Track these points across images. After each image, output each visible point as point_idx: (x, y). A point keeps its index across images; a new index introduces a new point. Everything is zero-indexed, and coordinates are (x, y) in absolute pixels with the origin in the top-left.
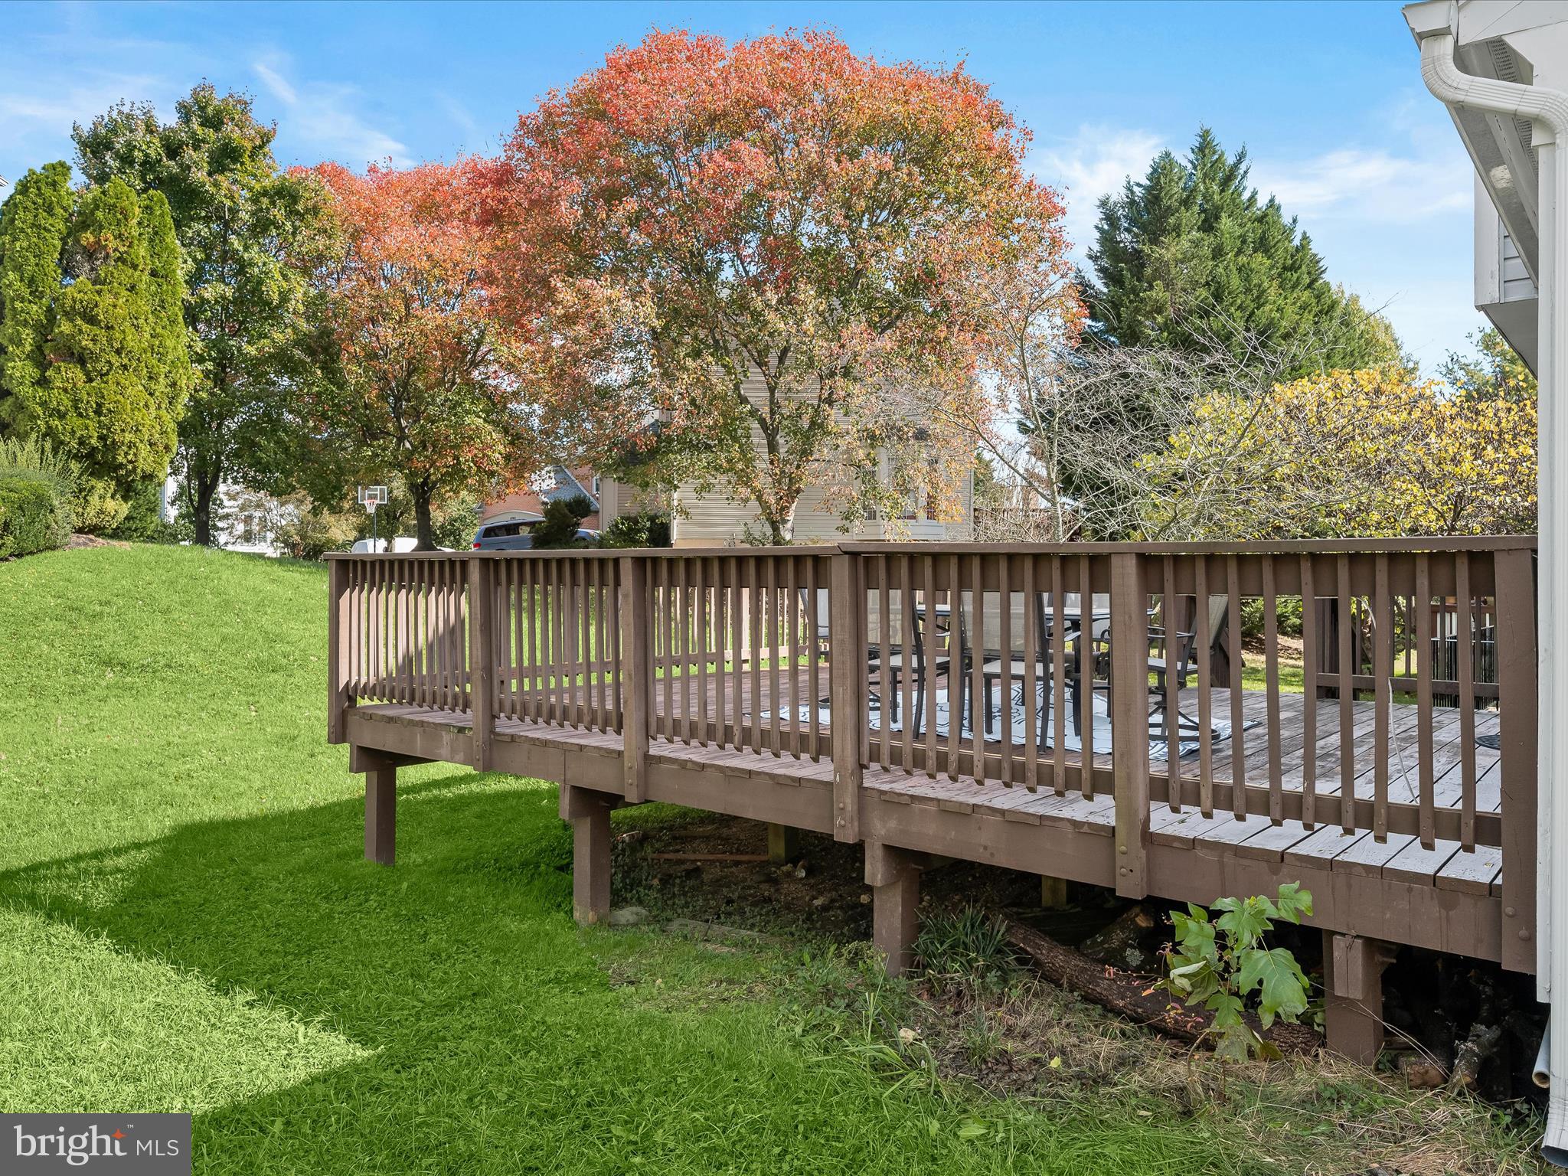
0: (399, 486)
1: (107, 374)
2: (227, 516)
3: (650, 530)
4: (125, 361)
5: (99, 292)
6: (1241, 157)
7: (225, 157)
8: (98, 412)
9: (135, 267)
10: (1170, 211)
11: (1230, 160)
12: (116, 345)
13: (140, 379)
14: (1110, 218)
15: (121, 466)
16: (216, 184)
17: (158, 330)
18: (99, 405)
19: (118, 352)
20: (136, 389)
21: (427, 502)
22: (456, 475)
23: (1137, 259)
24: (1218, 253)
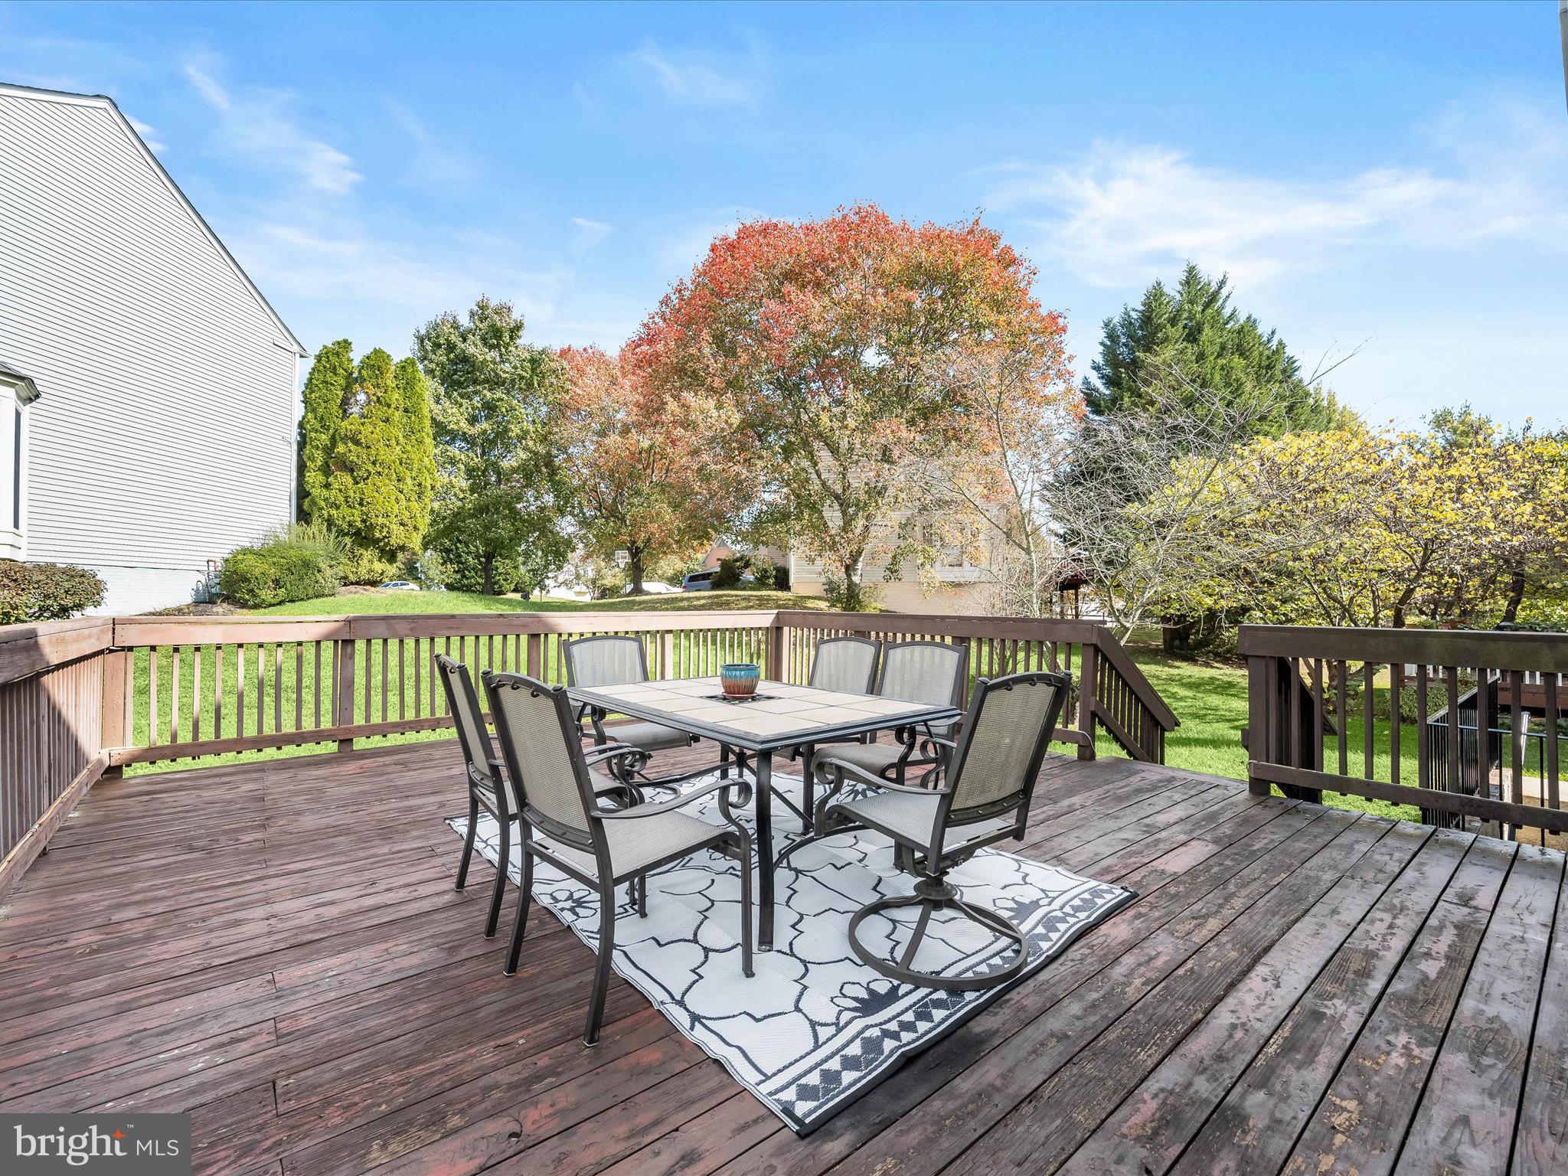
1: (367, 478)
4: (380, 469)
5: (363, 424)
6: (1223, 284)
8: (361, 504)
9: (387, 406)
10: (1159, 328)
11: (1214, 286)
12: (373, 458)
13: (390, 480)
14: (1112, 336)
15: (379, 540)
18: (362, 499)
19: (374, 463)
20: (388, 487)
23: (1133, 365)
24: (1201, 357)
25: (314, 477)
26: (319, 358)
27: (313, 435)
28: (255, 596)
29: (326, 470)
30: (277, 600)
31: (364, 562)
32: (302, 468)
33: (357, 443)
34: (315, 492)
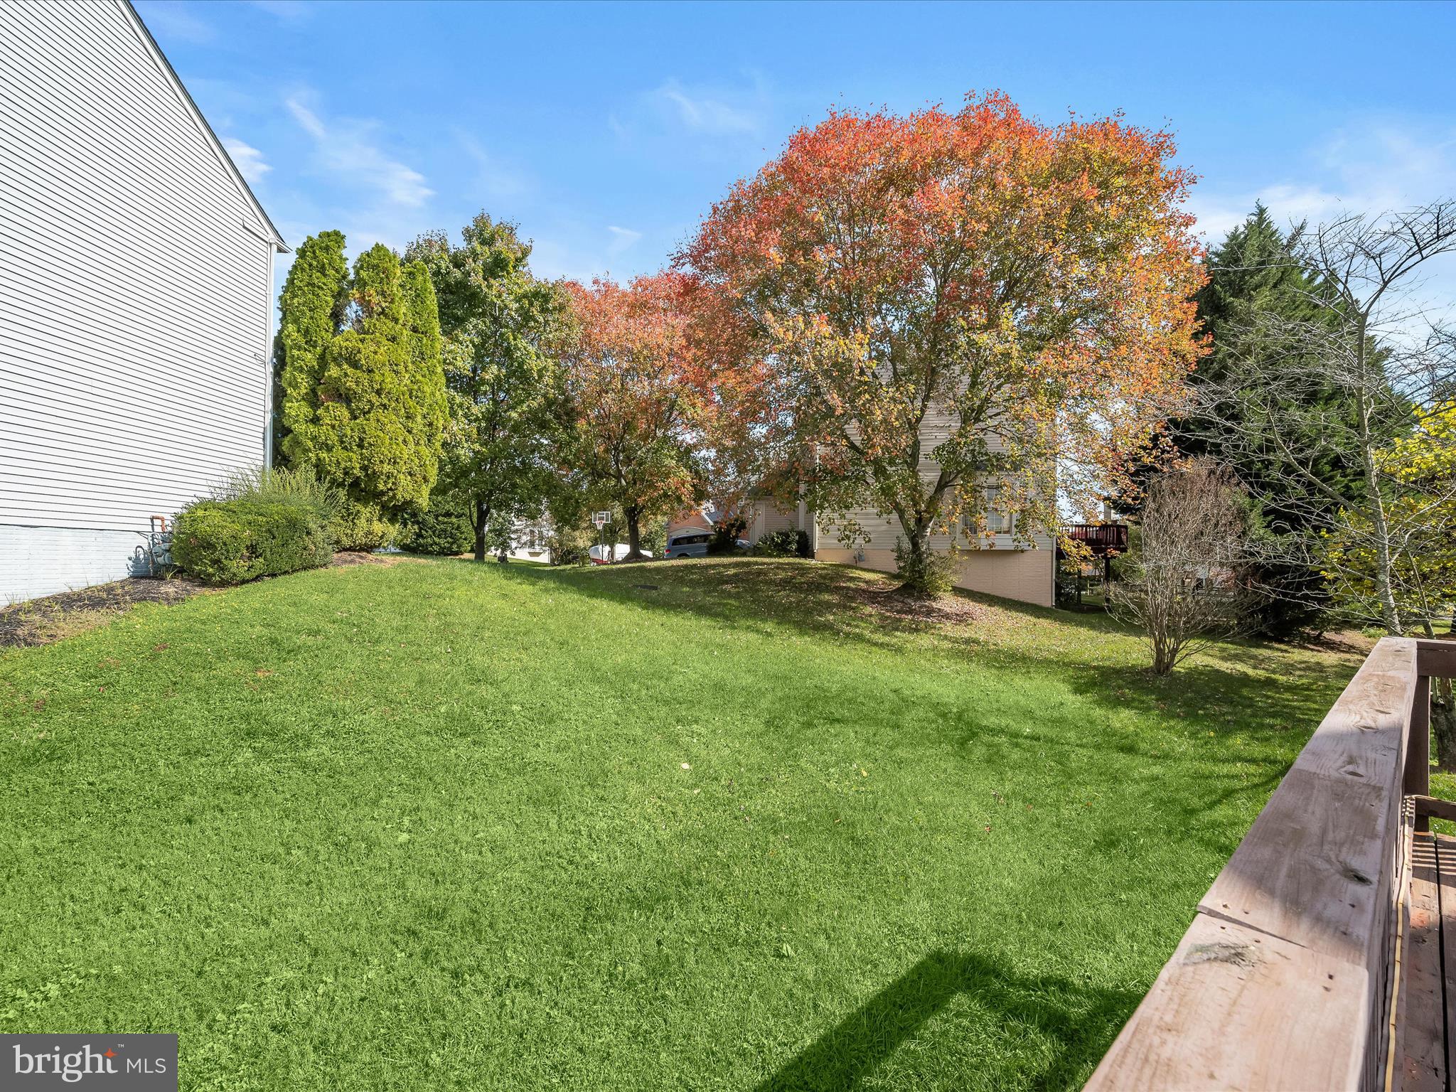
1: (369, 412)
4: (385, 401)
5: (362, 341)
7: (496, 268)
8: (361, 446)
9: (396, 321)
12: (377, 387)
13: (397, 416)
15: (383, 493)
16: (489, 288)
17: (419, 377)
18: (361, 440)
19: (378, 392)
20: (394, 424)
21: (636, 522)
25: (296, 409)
26: (302, 253)
27: (295, 352)
28: (222, 569)
29: (313, 400)
30: (253, 574)
31: (362, 522)
32: (279, 396)
33: (355, 365)
34: (300, 428)
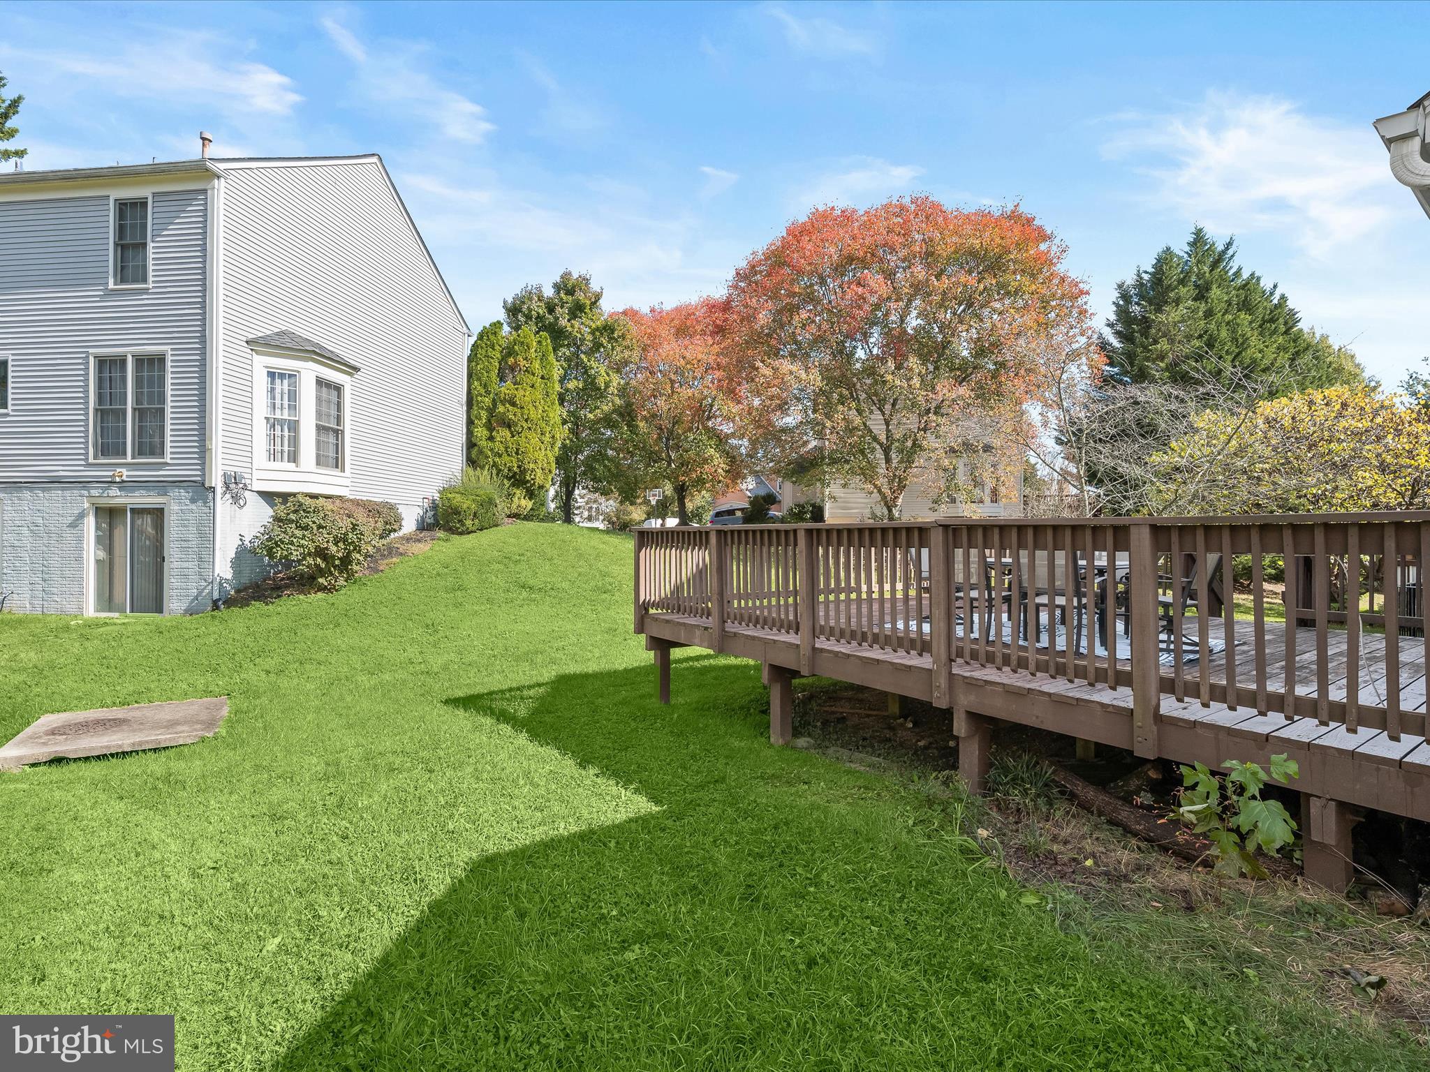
0: (668, 489)
1: (521, 433)
2: (579, 508)
3: (812, 512)
4: (530, 425)
5: (517, 389)
6: (1229, 245)
7: (577, 310)
8: (517, 453)
9: (534, 374)
10: (1170, 288)
11: (1220, 247)
12: (525, 417)
13: (536, 433)
14: (1125, 296)
15: (528, 482)
16: (572, 326)
17: (546, 408)
18: (518, 449)
19: (526, 421)
20: (535, 440)
21: (684, 497)
22: (700, 482)
23: (1145, 323)
24: (1209, 314)
25: (481, 432)
26: (481, 337)
27: (479, 398)
29: (490, 427)
31: (516, 499)
32: (470, 425)
33: (513, 405)
34: (482, 443)
